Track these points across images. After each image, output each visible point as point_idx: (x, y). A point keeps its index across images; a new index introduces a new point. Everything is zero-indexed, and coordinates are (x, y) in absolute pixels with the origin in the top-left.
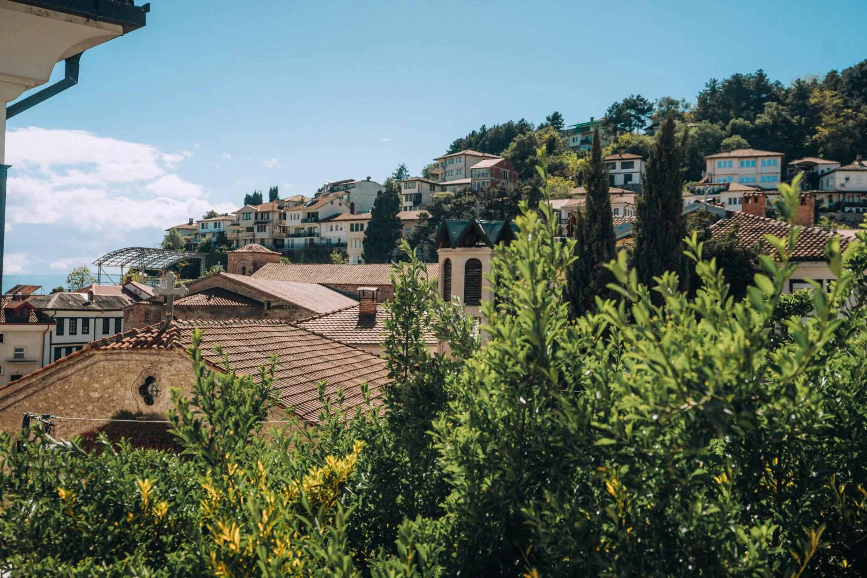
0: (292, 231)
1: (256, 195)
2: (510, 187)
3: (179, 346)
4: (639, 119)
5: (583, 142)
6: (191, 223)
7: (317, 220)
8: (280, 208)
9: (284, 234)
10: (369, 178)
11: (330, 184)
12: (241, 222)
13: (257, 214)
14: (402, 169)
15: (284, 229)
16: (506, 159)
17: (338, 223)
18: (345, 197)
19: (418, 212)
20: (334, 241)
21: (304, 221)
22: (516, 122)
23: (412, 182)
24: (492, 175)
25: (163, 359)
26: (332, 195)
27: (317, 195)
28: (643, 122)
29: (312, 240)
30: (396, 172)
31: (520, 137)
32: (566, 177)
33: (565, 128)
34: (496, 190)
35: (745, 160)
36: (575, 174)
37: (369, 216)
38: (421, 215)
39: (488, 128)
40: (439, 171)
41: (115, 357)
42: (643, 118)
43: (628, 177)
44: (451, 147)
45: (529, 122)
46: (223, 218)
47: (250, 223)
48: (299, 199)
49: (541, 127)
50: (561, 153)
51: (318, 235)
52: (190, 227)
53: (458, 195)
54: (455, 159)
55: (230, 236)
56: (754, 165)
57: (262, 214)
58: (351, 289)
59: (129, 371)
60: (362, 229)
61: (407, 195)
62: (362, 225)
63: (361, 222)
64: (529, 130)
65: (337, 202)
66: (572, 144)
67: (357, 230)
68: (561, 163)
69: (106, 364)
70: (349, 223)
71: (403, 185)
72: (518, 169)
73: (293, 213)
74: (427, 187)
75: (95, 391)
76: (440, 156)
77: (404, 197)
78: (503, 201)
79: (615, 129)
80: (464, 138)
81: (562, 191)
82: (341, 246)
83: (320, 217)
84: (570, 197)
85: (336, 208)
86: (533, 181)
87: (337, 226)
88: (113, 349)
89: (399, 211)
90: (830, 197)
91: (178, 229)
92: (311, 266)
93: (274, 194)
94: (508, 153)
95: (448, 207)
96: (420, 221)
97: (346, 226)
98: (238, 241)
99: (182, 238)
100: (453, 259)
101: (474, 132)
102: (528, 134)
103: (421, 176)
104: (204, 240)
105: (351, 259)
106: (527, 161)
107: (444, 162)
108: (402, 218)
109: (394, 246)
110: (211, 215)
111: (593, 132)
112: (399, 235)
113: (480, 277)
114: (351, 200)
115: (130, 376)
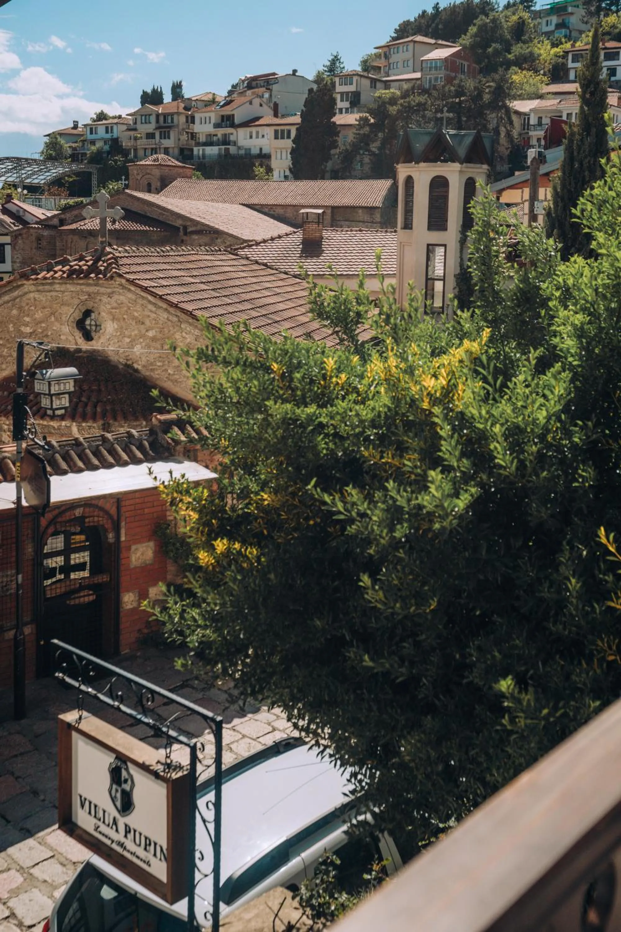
0: (202, 139)
1: (154, 91)
2: (470, 84)
3: (120, 276)
5: (559, 26)
6: (75, 127)
7: (232, 125)
8: (186, 109)
9: (193, 142)
10: (295, 71)
11: (247, 79)
12: (139, 126)
13: (158, 116)
14: (335, 60)
15: (193, 136)
16: (464, 47)
17: (259, 129)
18: (267, 95)
19: (357, 116)
20: (255, 151)
21: (217, 126)
23: (348, 78)
24: (446, 68)
25: (102, 290)
26: (249, 92)
27: (230, 93)
29: (227, 150)
30: (328, 64)
31: (482, 20)
32: (536, 71)
33: (537, 8)
34: (452, 88)
36: (548, 67)
37: (297, 119)
38: (361, 119)
39: (442, 6)
40: (381, 63)
41: (47, 287)
43: (612, 72)
44: (396, 31)
46: (116, 121)
47: (150, 128)
48: (210, 97)
49: (508, 6)
50: (531, 40)
51: (235, 143)
52: (75, 132)
53: (405, 95)
54: (401, 46)
55: (126, 144)
57: (165, 116)
58: (280, 211)
59: (64, 304)
60: (289, 137)
61: (342, 94)
62: (289, 132)
63: (287, 128)
64: (493, 9)
65: (257, 101)
66: (545, 29)
67: (282, 138)
68: (531, 54)
69: (37, 295)
70: (273, 128)
71: (337, 80)
72: (479, 62)
73: (203, 115)
74: (367, 82)
75: (26, 325)
76: (383, 43)
77: (338, 97)
78: (461, 102)
79: (599, 9)
80: (412, 20)
81: (532, 89)
82: (264, 158)
83: (237, 121)
84: (541, 97)
85: (255, 109)
86: (497, 77)
87: (257, 133)
88: (45, 278)
89: (334, 114)
91: (62, 134)
92: (231, 182)
93: (177, 89)
94: (466, 40)
95: (393, 110)
96: (360, 127)
97: (269, 132)
98: (136, 150)
99: (66, 146)
100: (416, 175)
101: (424, 12)
102: (492, 15)
103: (359, 69)
104: (94, 148)
105: (276, 173)
106: (490, 50)
107: (387, 51)
108: (338, 123)
109: (328, 157)
110: (102, 116)
111: (572, 14)
112: (334, 145)
113: (446, 198)
114: (274, 100)
115: (65, 309)
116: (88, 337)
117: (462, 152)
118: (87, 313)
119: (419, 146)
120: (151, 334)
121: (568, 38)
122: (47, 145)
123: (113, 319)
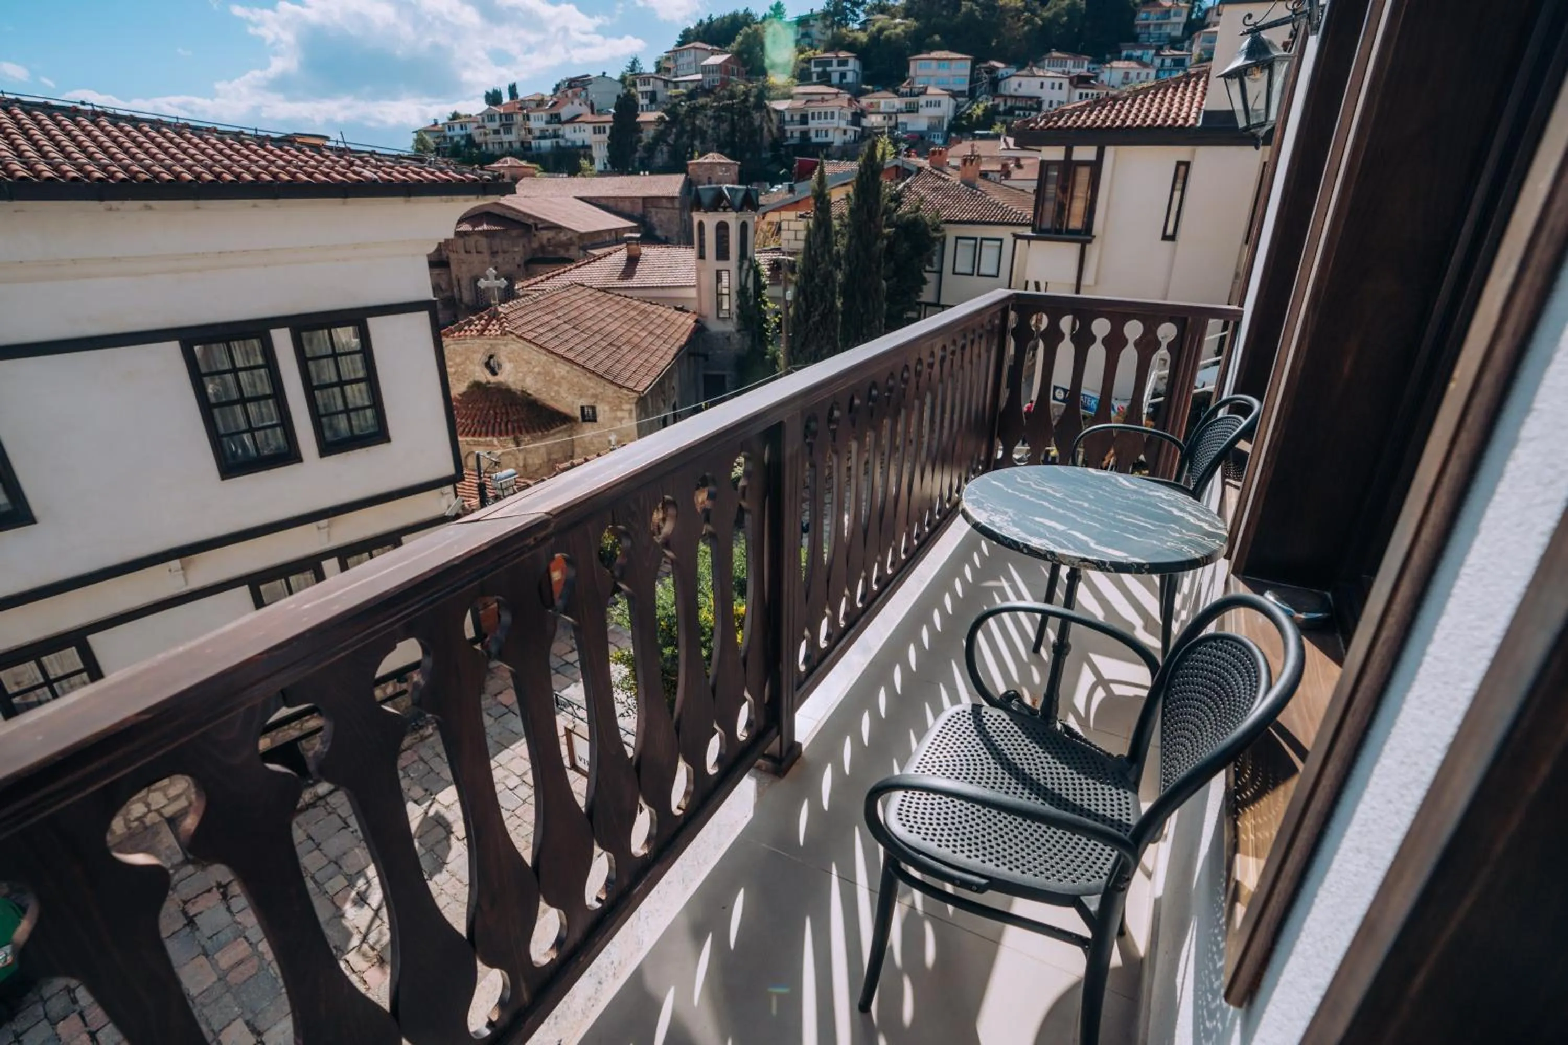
0: (538, 133)
1: (495, 92)
2: (739, 86)
3: (511, 333)
4: (853, 12)
6: (436, 124)
7: (560, 122)
8: (522, 108)
9: (530, 136)
10: (604, 73)
11: (567, 80)
12: (487, 124)
13: (500, 115)
14: (635, 62)
15: (530, 131)
16: (734, 53)
17: (581, 125)
18: (584, 95)
19: (655, 113)
20: (579, 143)
21: (548, 123)
22: (741, 11)
23: (645, 78)
24: (721, 71)
25: (500, 342)
26: (570, 92)
27: (555, 93)
28: (857, 16)
29: (557, 142)
30: (629, 65)
31: (745, 29)
33: (786, 18)
34: (726, 93)
35: (942, 62)
36: (796, 70)
37: (610, 118)
38: (658, 116)
39: (715, 17)
40: (670, 64)
41: (463, 341)
42: (857, 11)
43: (843, 75)
44: (681, 37)
45: (754, 12)
46: (467, 120)
47: (496, 125)
48: (540, 97)
49: (765, 16)
51: (563, 137)
52: (436, 128)
53: (690, 95)
54: (685, 52)
55: (478, 139)
56: (949, 68)
57: (506, 115)
58: (604, 202)
59: (474, 352)
60: (604, 132)
61: (642, 93)
62: (604, 128)
63: (601, 125)
64: (753, 20)
65: (576, 100)
67: (600, 132)
69: (456, 347)
70: (591, 125)
71: (637, 80)
72: (745, 65)
73: (536, 114)
74: (660, 83)
76: (671, 49)
77: (640, 96)
78: (733, 104)
79: (833, 23)
80: (692, 27)
82: (586, 150)
83: (563, 118)
84: (792, 97)
85: (576, 109)
86: (758, 82)
87: (580, 128)
88: (460, 336)
89: (637, 112)
91: (426, 131)
93: (512, 90)
94: (734, 46)
95: (682, 108)
96: (658, 123)
97: (589, 128)
98: (486, 144)
99: (431, 140)
100: (705, 221)
101: (701, 22)
102: (753, 26)
103: (654, 70)
104: (452, 142)
105: (597, 168)
107: (673, 55)
108: (641, 121)
109: (636, 151)
110: (455, 116)
111: (813, 26)
112: (639, 141)
113: (727, 236)
114: (590, 98)
115: (475, 356)
116: (494, 373)
117: (736, 201)
118: (491, 357)
120: (536, 370)
121: (812, 46)
122: (416, 141)
123: (510, 361)
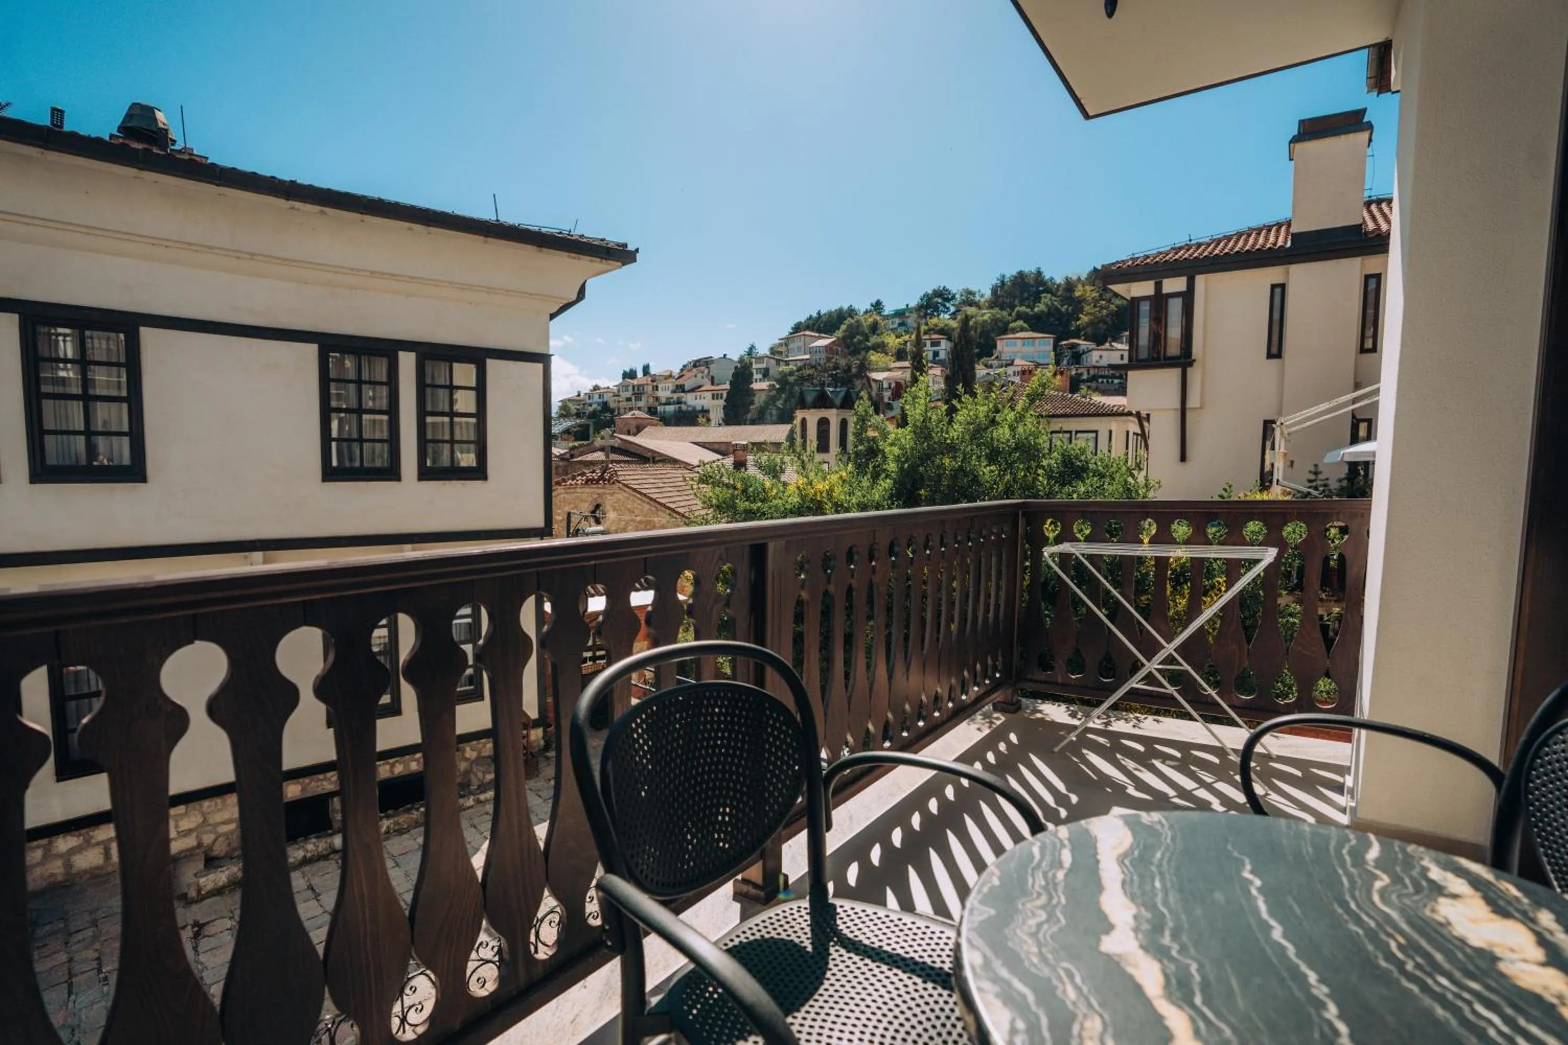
0: (663, 401)
1: (631, 370)
2: (842, 362)
3: (619, 482)
4: (945, 306)
5: (900, 325)
6: (579, 395)
7: (684, 391)
8: (653, 381)
9: (658, 403)
10: (725, 356)
11: (693, 361)
12: (621, 393)
13: (634, 387)
14: (752, 348)
15: (657, 399)
16: (838, 338)
17: (702, 393)
18: (706, 371)
19: (767, 383)
20: (699, 408)
21: (674, 392)
22: (846, 307)
23: (760, 359)
24: (827, 351)
25: (607, 491)
26: (694, 370)
27: (682, 370)
28: (948, 309)
29: (680, 408)
30: (747, 350)
31: (849, 321)
32: (886, 354)
33: (886, 313)
34: (831, 365)
35: (1026, 341)
36: (894, 351)
37: (727, 386)
38: (770, 385)
39: (823, 312)
40: (783, 349)
41: (572, 491)
42: (948, 305)
43: (936, 354)
44: (793, 329)
45: (857, 308)
46: (605, 390)
47: (629, 394)
48: (668, 374)
49: (866, 312)
50: (882, 333)
51: (685, 403)
52: (577, 398)
53: (799, 369)
54: (796, 339)
55: (612, 405)
56: (1033, 345)
57: (639, 386)
58: (717, 446)
59: (582, 501)
60: (722, 398)
61: (757, 369)
62: (722, 395)
63: (721, 392)
64: (856, 314)
65: (700, 375)
66: (891, 327)
67: (717, 399)
68: (883, 342)
69: (566, 495)
70: (712, 392)
71: (753, 360)
72: (848, 348)
73: (664, 385)
74: (773, 362)
75: (559, 515)
76: (784, 336)
77: (754, 371)
78: (836, 374)
79: (926, 315)
80: (803, 321)
81: (884, 366)
82: (705, 412)
83: (686, 388)
84: (890, 370)
85: (698, 380)
86: (861, 357)
87: (700, 396)
88: (571, 484)
89: (752, 383)
90: (1088, 371)
91: (569, 400)
92: (684, 428)
93: (646, 370)
94: (839, 333)
95: (791, 379)
96: (770, 391)
97: (709, 395)
98: (619, 409)
99: (573, 408)
100: (808, 418)
101: (811, 316)
102: (856, 317)
103: (768, 353)
104: (591, 409)
105: (713, 423)
106: (855, 340)
107: (786, 341)
108: (755, 388)
109: (749, 411)
110: (596, 388)
111: (908, 317)
112: (752, 403)
113: (828, 431)
114: (711, 374)
115: (583, 504)
117: (838, 401)
118: (598, 506)
119: (810, 398)
120: (638, 519)
121: (907, 332)
122: (561, 408)
123: (614, 509)
